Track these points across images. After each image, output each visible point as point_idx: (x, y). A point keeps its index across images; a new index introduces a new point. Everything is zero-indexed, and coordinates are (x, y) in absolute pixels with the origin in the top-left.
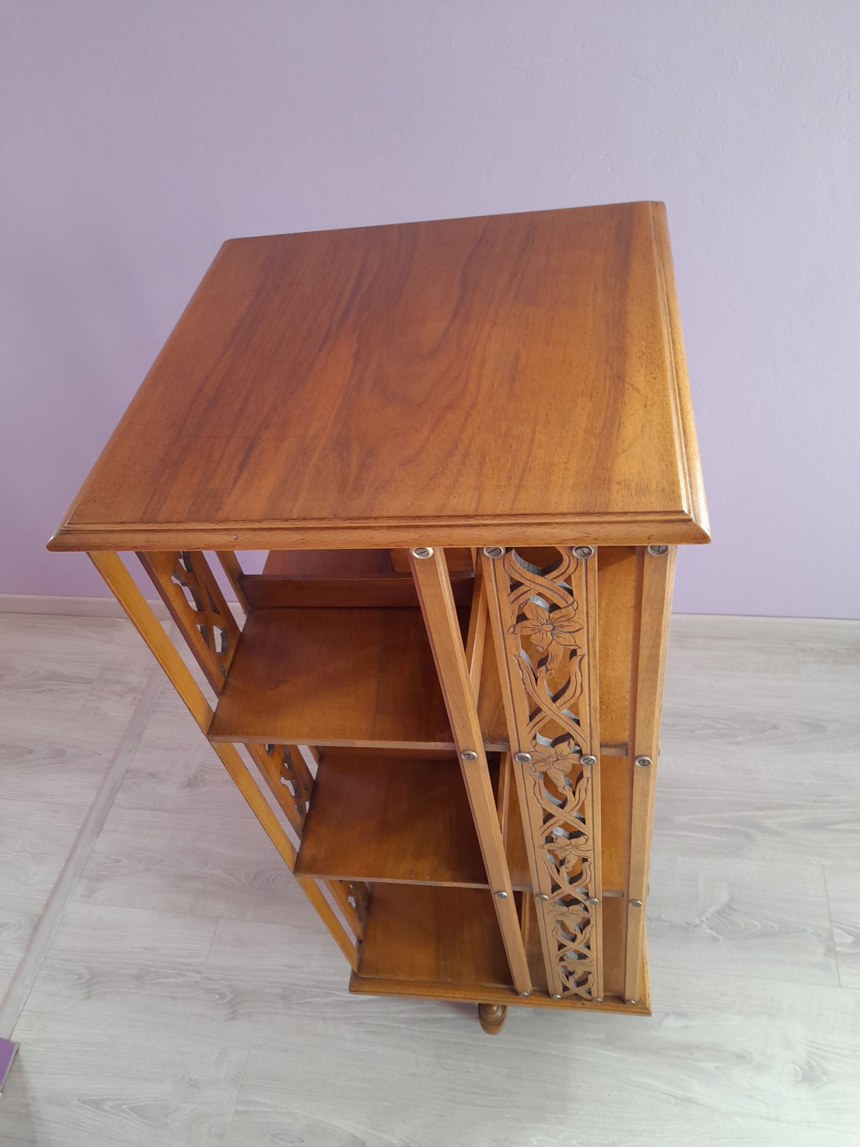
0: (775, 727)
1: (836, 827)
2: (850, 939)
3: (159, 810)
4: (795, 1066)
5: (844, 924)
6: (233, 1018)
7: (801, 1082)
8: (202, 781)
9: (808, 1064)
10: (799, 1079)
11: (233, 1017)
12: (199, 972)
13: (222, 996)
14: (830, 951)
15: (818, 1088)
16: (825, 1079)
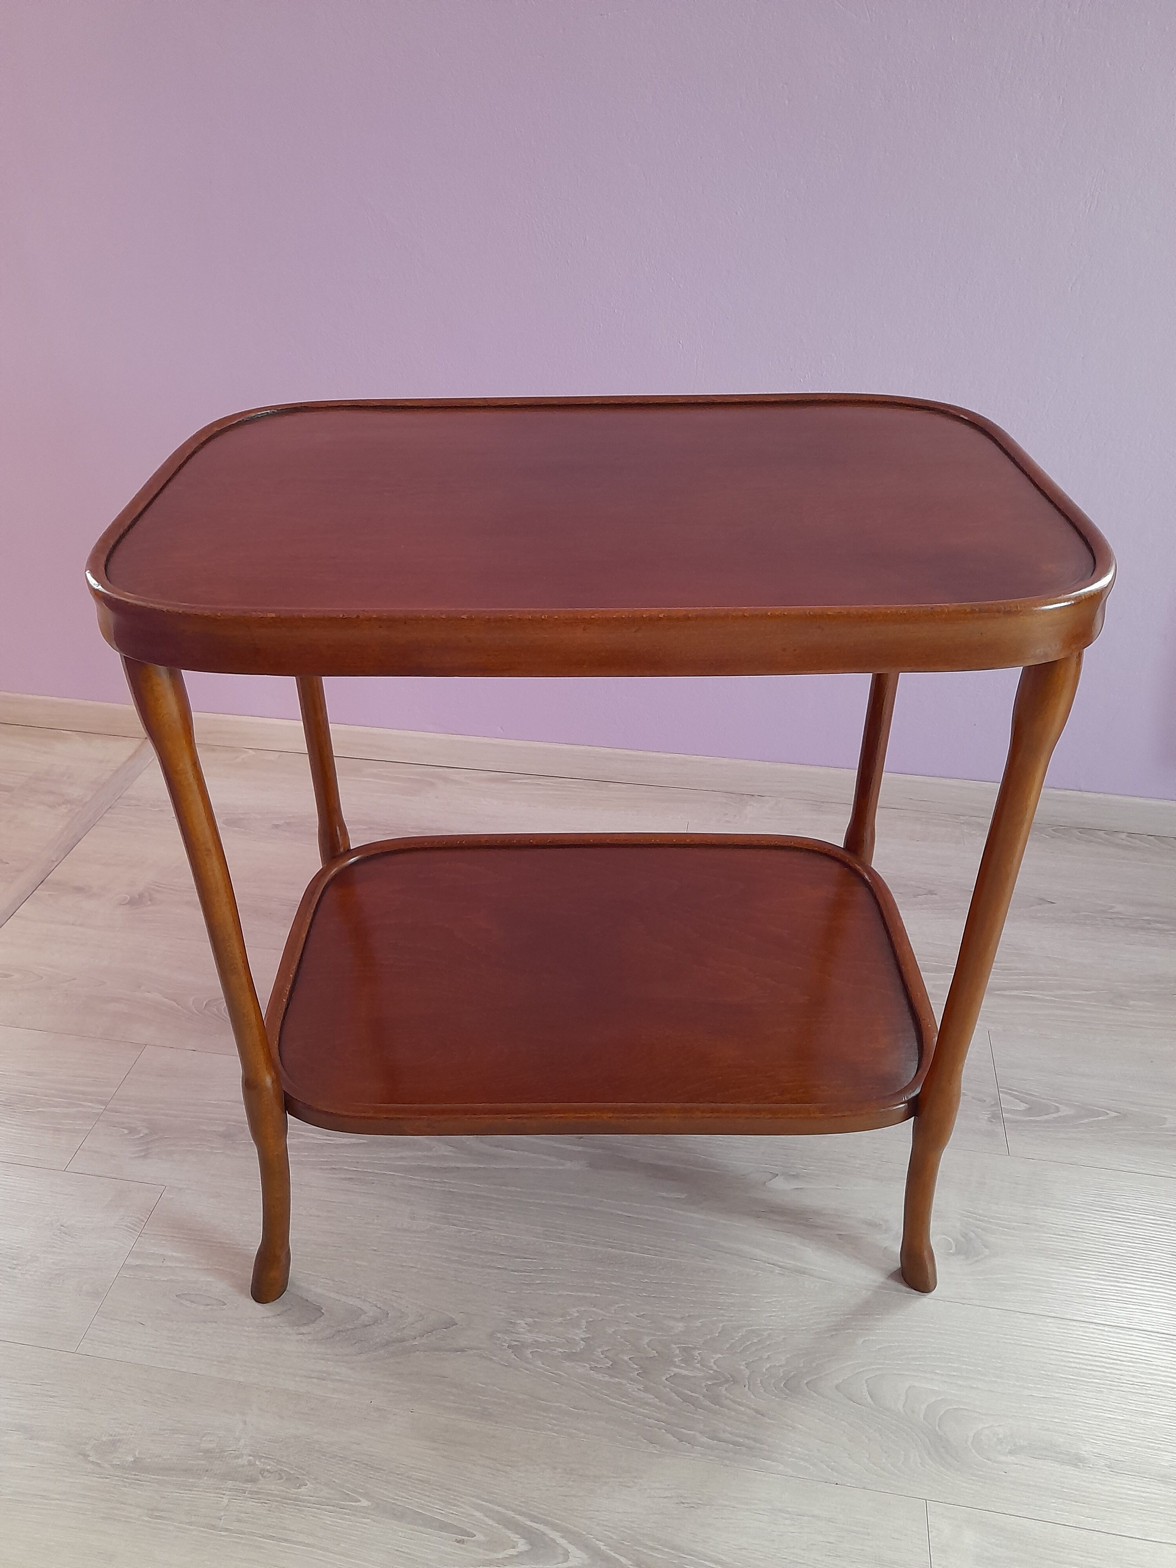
0: (931, 893)
1: (1007, 993)
2: (1023, 1106)
3: (81, 925)
4: (944, 1236)
5: (1015, 1091)
6: (145, 1157)
7: (953, 1254)
8: (150, 900)
9: (965, 1235)
10: (951, 1251)
11: (146, 1155)
12: (105, 1103)
13: (132, 1131)
14: (995, 1117)
15: (977, 1261)
16: (987, 1252)
